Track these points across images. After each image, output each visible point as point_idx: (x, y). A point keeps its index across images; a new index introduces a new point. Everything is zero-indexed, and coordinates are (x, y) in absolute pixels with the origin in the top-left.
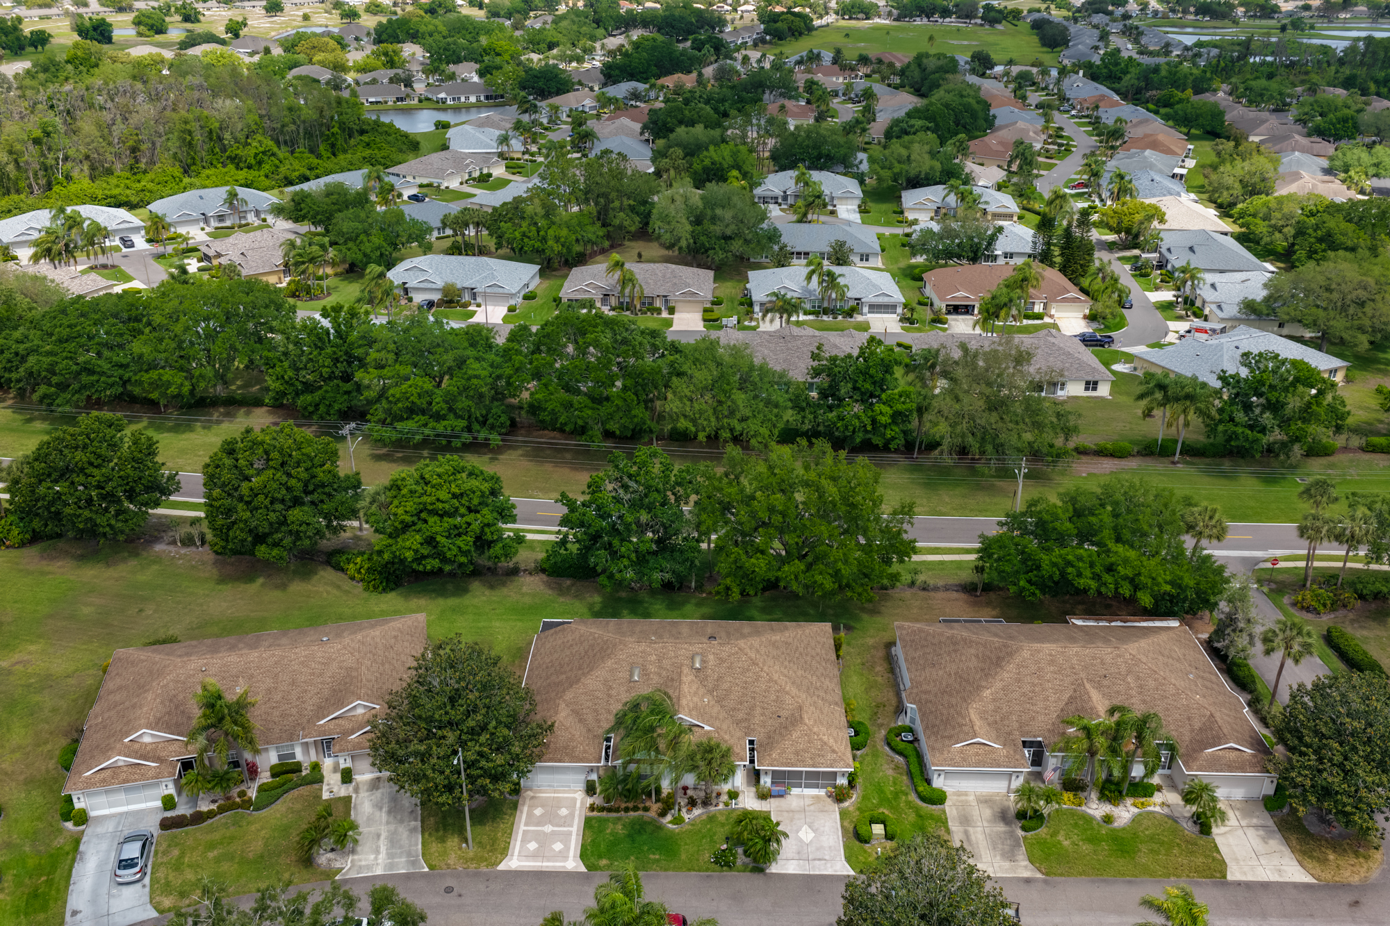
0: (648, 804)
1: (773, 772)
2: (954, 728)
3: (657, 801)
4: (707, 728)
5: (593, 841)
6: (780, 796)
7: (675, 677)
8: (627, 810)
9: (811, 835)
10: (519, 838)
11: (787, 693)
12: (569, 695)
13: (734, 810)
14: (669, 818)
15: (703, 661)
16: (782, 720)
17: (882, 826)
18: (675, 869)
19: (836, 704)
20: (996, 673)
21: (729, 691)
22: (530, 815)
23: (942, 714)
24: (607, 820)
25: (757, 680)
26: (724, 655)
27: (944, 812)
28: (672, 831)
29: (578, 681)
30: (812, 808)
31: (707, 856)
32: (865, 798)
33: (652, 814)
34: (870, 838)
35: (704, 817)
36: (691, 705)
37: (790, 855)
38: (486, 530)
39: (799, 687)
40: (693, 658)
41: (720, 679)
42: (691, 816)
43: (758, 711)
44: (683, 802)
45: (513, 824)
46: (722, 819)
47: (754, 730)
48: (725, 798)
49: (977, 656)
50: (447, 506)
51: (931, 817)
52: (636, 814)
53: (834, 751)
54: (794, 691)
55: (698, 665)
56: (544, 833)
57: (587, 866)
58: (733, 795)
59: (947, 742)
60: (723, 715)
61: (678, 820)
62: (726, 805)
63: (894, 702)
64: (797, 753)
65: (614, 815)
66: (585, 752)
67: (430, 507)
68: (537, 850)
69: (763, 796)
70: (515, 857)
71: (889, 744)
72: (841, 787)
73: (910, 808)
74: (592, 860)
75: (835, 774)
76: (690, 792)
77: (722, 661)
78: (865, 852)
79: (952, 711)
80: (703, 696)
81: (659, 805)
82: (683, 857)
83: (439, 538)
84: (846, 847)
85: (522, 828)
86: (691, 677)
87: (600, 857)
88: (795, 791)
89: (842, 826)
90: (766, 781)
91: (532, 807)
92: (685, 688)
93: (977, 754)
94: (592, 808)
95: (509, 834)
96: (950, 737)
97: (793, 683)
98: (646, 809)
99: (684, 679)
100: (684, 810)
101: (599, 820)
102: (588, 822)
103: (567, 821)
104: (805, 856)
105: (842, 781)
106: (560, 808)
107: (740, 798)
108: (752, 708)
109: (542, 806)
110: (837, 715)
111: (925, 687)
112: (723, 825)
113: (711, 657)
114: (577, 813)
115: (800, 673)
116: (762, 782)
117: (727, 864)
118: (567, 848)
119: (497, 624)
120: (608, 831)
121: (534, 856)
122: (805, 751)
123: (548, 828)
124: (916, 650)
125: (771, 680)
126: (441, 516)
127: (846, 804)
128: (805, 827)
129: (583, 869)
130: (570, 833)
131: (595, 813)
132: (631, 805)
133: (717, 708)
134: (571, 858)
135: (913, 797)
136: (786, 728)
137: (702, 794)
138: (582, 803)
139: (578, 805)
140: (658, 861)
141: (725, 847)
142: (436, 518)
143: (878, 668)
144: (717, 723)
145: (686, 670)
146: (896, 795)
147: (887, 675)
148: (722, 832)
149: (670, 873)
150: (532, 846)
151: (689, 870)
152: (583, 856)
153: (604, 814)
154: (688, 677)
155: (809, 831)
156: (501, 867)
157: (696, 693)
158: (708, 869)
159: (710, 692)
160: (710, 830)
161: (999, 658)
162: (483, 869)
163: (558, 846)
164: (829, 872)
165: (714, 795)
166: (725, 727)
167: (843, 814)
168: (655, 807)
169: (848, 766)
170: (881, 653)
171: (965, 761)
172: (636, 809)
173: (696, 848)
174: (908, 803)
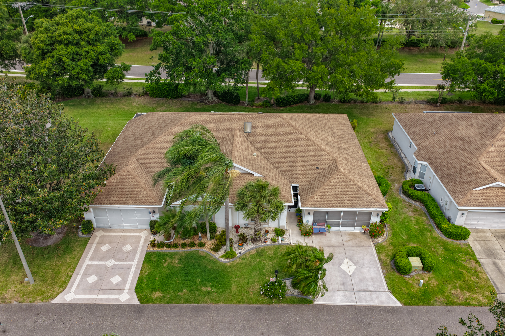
0: (203, 241)
1: (315, 212)
2: (470, 175)
3: (212, 238)
4: (256, 175)
5: (149, 274)
6: (321, 233)
7: (229, 137)
8: (184, 246)
9: (353, 268)
10: (82, 272)
11: (323, 150)
12: (140, 153)
13: (281, 245)
14: (221, 252)
15: (253, 127)
16: (321, 170)
17: (418, 259)
18: (225, 301)
19: (362, 161)
20: (496, 135)
21: (274, 149)
22: (97, 250)
23: (454, 166)
24: (164, 255)
25: (298, 141)
26: (270, 123)
27: (469, 246)
28: (224, 265)
29: (149, 142)
30: (350, 243)
31: (256, 288)
32: (394, 234)
33: (207, 249)
34: (410, 269)
35: (254, 252)
36: (242, 157)
37: (336, 287)
38: (100, 57)
39: (332, 147)
40: (244, 125)
41: (266, 140)
42: (242, 251)
43: (299, 164)
44: (235, 238)
45: (78, 259)
46: (270, 253)
47: (296, 178)
48: (271, 235)
49: (472, 125)
50: (70, 38)
51: (460, 251)
52: (193, 249)
53: (368, 194)
54: (328, 149)
55: (248, 130)
56: (106, 267)
57: (140, 299)
58: (279, 232)
59: (467, 186)
60: (270, 166)
61: (230, 255)
62: (273, 241)
63: (399, 165)
64: (336, 196)
65: (172, 250)
66: (148, 195)
67: (59, 39)
68: (96, 283)
69: (306, 233)
70: (73, 290)
71: (405, 193)
72: (374, 225)
73: (437, 243)
74: (146, 292)
75: (370, 213)
76: (241, 231)
77: (268, 127)
78: (407, 283)
79: (463, 163)
80: (253, 152)
81: (213, 241)
82: (234, 289)
83: (64, 59)
84: (387, 278)
85: (87, 262)
86: (243, 138)
87: (154, 290)
88: (334, 229)
89: (380, 260)
90: (308, 220)
91: (100, 243)
92: (237, 145)
93: (497, 196)
94: (153, 244)
95: (73, 268)
96: (469, 183)
97: (327, 144)
98: (202, 245)
99: (236, 138)
100: (236, 245)
101: (159, 255)
102: (148, 257)
103: (129, 256)
104: (350, 288)
105: (375, 220)
106: (125, 244)
107: (286, 235)
108: (295, 161)
109: (110, 243)
110: (365, 168)
111: (431, 149)
112: (271, 259)
113: (259, 124)
114: (140, 248)
115: (331, 138)
116: (305, 221)
117: (276, 296)
118: (124, 281)
119: (110, 122)
120: (165, 265)
121: (92, 289)
122: (344, 194)
123: (111, 263)
124: (415, 127)
125: (309, 140)
126: (67, 45)
127: (379, 240)
128: (346, 261)
129: (136, 302)
130: (130, 267)
131: (156, 249)
132: (187, 241)
133: (264, 161)
134: (126, 291)
135: (437, 233)
136: (324, 176)
137: (252, 232)
138: (146, 240)
139: (142, 242)
140: (209, 293)
141: (274, 279)
142: (62, 46)
143: (382, 145)
144: (265, 172)
145: (238, 133)
146: (422, 232)
147: (389, 149)
148: (270, 266)
149: (221, 305)
150: (92, 279)
151: (239, 302)
152: (139, 289)
153: (164, 250)
154: (239, 138)
155: (351, 264)
156: (56, 301)
157: (246, 149)
158: (257, 302)
159: (259, 150)
160: (259, 263)
161: (493, 125)
162: (38, 302)
163: (116, 279)
164: (376, 303)
165: (263, 232)
166: (272, 175)
167: (379, 249)
168: (210, 243)
169: (383, 206)
170: (381, 136)
171: (487, 202)
172: (192, 245)
173: (246, 281)
174: (434, 238)
